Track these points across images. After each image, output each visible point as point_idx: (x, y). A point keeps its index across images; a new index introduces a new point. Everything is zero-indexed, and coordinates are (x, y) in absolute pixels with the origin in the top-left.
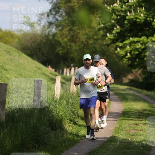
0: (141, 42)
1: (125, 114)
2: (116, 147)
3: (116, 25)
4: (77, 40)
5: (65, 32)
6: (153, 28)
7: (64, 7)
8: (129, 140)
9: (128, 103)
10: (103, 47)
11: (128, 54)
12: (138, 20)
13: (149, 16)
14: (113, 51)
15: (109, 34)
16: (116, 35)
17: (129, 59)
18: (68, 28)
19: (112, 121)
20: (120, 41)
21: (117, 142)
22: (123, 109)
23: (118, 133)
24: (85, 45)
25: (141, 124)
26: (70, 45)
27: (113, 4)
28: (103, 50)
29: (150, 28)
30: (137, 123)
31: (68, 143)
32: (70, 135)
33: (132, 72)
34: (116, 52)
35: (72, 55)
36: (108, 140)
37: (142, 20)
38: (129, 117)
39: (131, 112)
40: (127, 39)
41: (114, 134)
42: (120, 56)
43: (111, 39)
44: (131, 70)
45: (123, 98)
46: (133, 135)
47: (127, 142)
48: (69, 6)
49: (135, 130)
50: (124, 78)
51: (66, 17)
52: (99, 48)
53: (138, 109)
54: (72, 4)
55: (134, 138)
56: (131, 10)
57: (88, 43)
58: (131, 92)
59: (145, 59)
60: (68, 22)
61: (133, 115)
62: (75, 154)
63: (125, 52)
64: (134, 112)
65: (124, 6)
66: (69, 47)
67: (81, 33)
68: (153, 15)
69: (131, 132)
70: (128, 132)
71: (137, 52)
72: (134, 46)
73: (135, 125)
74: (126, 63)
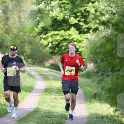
0: (60, 35)
1: (47, 91)
2: (40, 116)
3: (41, 21)
4: (10, 32)
5: (1, 26)
6: (70, 24)
7: (1, 6)
8: (50, 110)
9: (49, 82)
10: (30, 38)
11: (50, 44)
12: (58, 18)
13: (67, 15)
14: (38, 41)
15: (36, 28)
16: (41, 29)
17: (50, 48)
18: (4, 23)
19: (37, 95)
20: (44, 33)
21: (41, 112)
22: (45, 86)
23: (42, 105)
24: (16, 36)
25: (59, 98)
26: (5, 36)
27: (39, 5)
28: (30, 40)
29: (67, 24)
30: (57, 98)
31: (3, 112)
32: (4, 106)
33: (52, 58)
34: (41, 42)
35: (6, 44)
36: (33, 110)
37: (61, 18)
38: (50, 93)
39: (52, 89)
40: (49, 32)
41: (38, 106)
42: (43, 46)
43: (37, 32)
44: (51, 56)
45: (45, 78)
46: (53, 107)
47: (48, 112)
48: (5, 5)
49: (55, 103)
50: (46, 63)
51: (3, 14)
52: (28, 39)
53: (57, 86)
54: (7, 4)
55: (54, 109)
56: (53, 9)
57: (19, 35)
58: (52, 73)
59: (63, 48)
60: (4, 18)
61: (53, 91)
62: (8, 121)
63: (48, 42)
64: (54, 89)
65: (47, 7)
66: (4, 38)
67: (14, 27)
68: (70, 14)
69: (52, 105)
70: (50, 104)
71: (57, 43)
72: (54, 37)
73: (54, 99)
74: (48, 51)
